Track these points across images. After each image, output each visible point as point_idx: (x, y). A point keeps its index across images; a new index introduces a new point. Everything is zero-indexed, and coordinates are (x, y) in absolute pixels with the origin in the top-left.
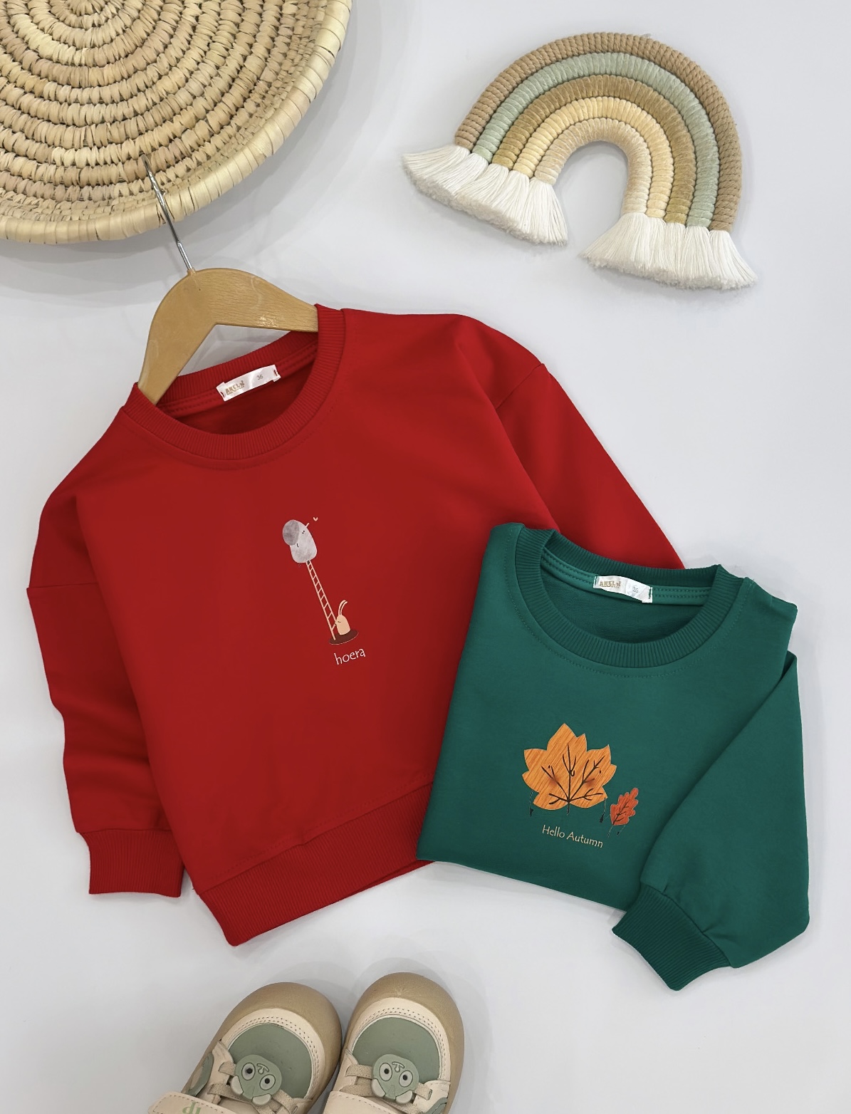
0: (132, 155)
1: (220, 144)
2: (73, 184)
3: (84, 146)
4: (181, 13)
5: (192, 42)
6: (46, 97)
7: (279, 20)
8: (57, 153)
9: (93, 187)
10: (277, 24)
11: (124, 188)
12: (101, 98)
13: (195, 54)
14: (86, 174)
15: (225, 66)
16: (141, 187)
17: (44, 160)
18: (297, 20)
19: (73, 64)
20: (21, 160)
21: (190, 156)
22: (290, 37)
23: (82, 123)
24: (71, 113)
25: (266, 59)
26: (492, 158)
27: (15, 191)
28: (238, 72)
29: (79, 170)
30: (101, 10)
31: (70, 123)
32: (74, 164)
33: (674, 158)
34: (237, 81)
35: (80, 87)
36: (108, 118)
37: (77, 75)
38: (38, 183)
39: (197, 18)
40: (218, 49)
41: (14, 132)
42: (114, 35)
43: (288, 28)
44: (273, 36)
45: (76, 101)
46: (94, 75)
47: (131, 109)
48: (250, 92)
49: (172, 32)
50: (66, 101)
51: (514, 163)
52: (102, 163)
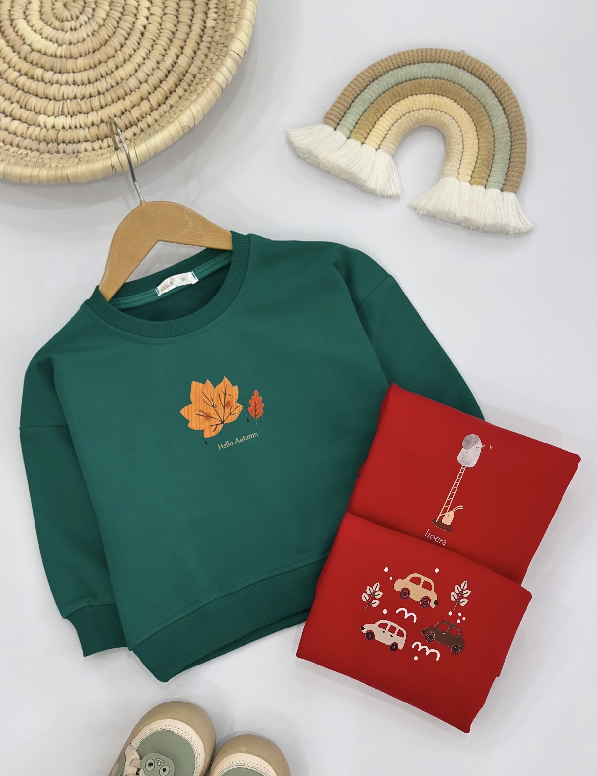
0: (95, 122)
1: (157, 117)
2: (52, 141)
3: (62, 115)
4: (134, 23)
5: (141, 44)
6: (35, 78)
7: (203, 30)
8: (42, 119)
9: (67, 144)
10: (201, 33)
11: (88, 146)
12: (74, 81)
13: (142, 52)
14: (62, 135)
15: (163, 62)
16: (100, 146)
17: (32, 123)
18: (216, 31)
19: (56, 56)
20: (16, 123)
21: (136, 125)
22: (210, 43)
23: (61, 98)
24: (53, 90)
25: (193, 58)
26: (350, 135)
27: (11, 144)
28: (173, 66)
29: (57, 131)
30: (78, 18)
31: (52, 98)
32: (53, 127)
33: (479, 139)
34: (172, 73)
35: (60, 72)
36: (79, 95)
37: (58, 64)
38: (28, 140)
39: (145, 27)
40: (159, 49)
41: (12, 103)
42: (85, 36)
43: (210, 36)
44: (199, 42)
45: (57, 82)
46: (70, 64)
47: (96, 90)
48: (181, 81)
49: (127, 36)
50: (50, 82)
51: (366, 139)
52: (73, 127)
